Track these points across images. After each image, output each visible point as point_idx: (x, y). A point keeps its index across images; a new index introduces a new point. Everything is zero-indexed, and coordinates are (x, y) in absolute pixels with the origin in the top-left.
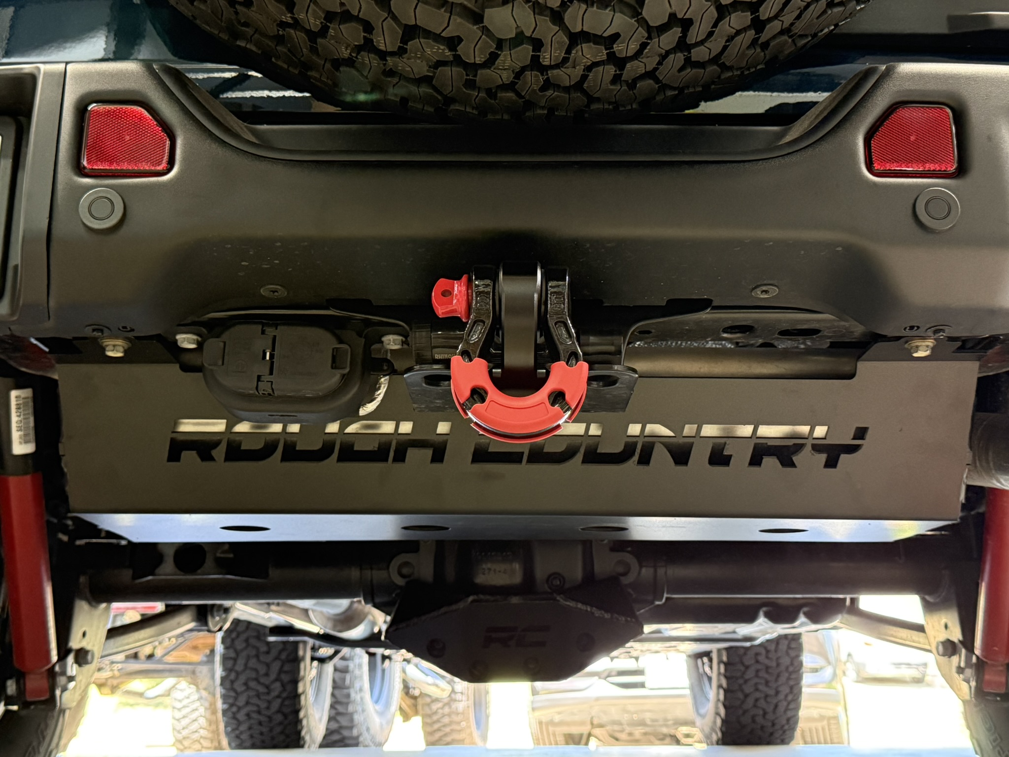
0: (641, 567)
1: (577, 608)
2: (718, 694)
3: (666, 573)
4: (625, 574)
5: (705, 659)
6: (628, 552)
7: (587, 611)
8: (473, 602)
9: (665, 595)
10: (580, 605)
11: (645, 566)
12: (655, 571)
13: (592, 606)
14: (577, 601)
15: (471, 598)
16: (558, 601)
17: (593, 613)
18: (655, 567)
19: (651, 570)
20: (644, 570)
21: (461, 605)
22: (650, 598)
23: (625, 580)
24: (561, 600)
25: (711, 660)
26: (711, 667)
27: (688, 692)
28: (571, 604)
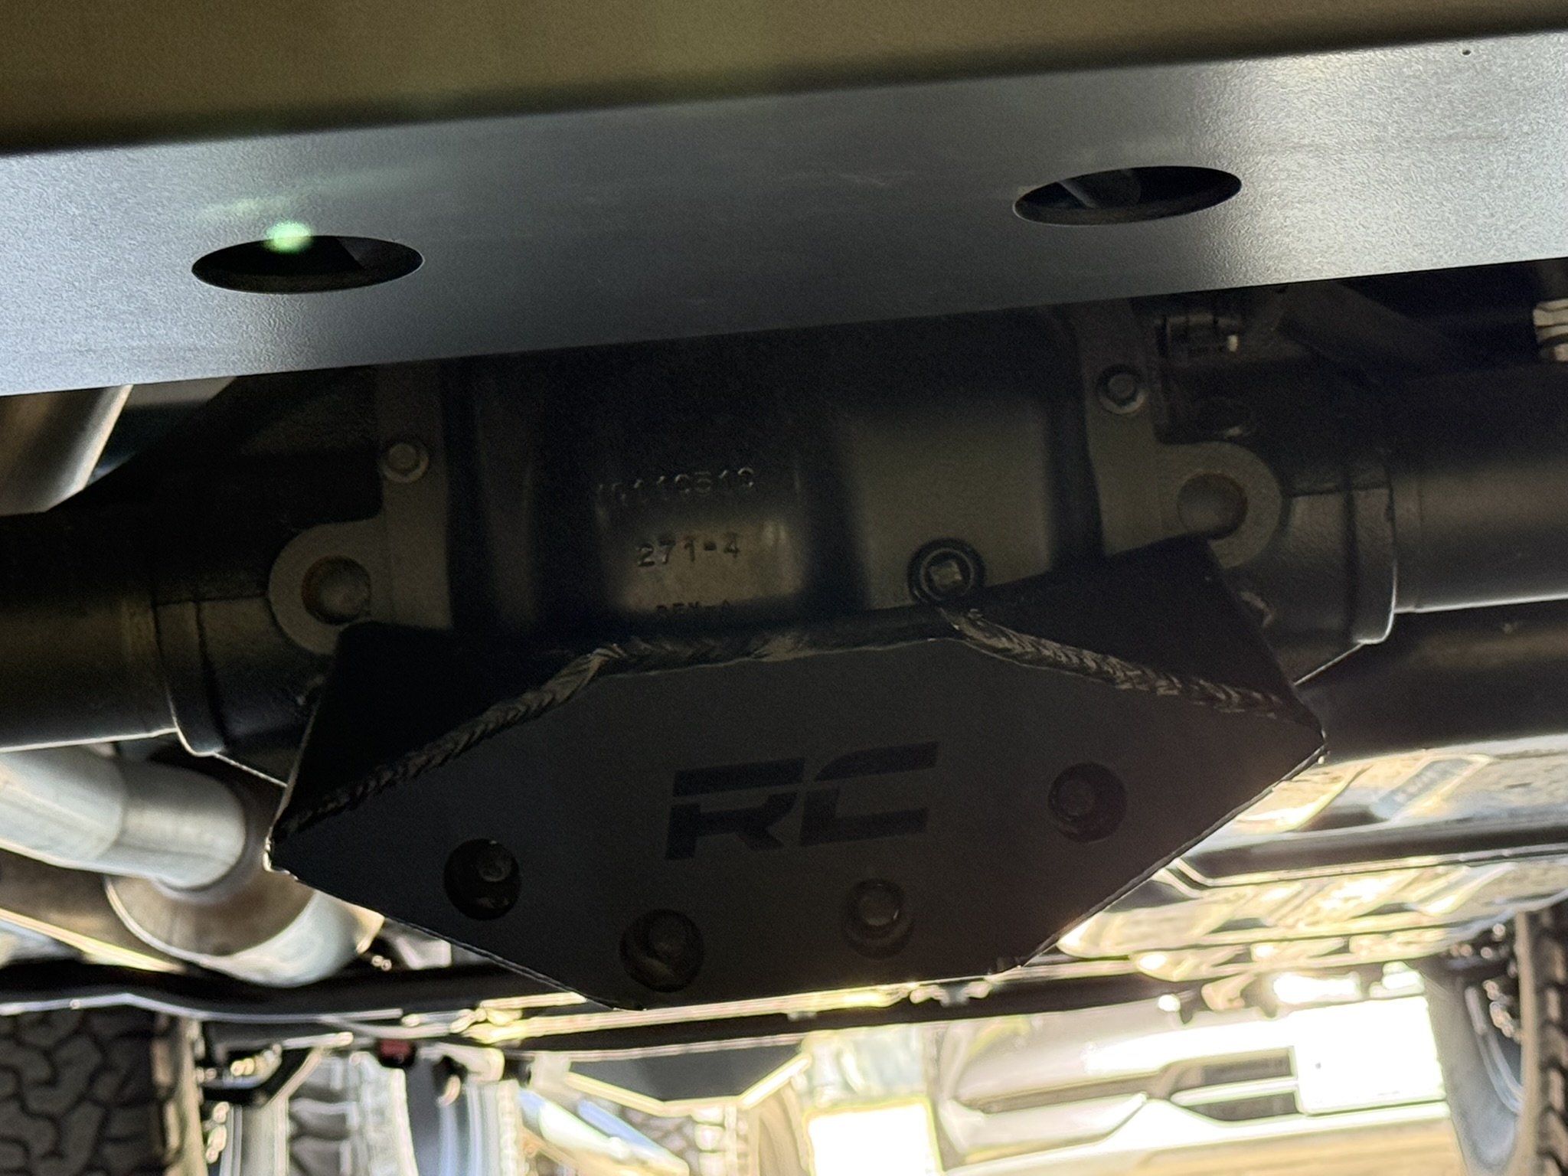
0: (1289, 494)
1: (1040, 660)
2: (1545, 1088)
3: (1390, 508)
4: (1227, 530)
5: (1492, 987)
6: (1232, 440)
7: (1083, 669)
8: (602, 671)
9: (1394, 610)
10: (1050, 649)
11: (1304, 493)
12: (1349, 509)
13: (1103, 649)
14: (1041, 633)
15: (596, 660)
16: (960, 635)
17: (1111, 680)
18: (1347, 488)
19: (1333, 504)
20: (1301, 506)
21: (560, 687)
22: (1333, 621)
23: (1230, 554)
24: (971, 632)
25: (1512, 988)
26: (1514, 1013)
27: (1441, 1110)
28: (1018, 643)
